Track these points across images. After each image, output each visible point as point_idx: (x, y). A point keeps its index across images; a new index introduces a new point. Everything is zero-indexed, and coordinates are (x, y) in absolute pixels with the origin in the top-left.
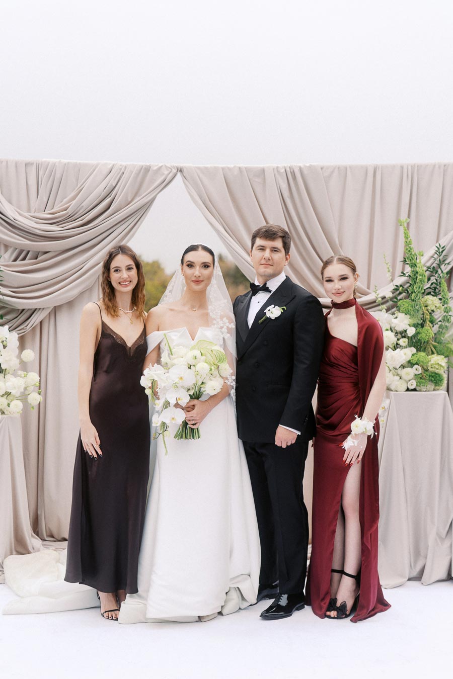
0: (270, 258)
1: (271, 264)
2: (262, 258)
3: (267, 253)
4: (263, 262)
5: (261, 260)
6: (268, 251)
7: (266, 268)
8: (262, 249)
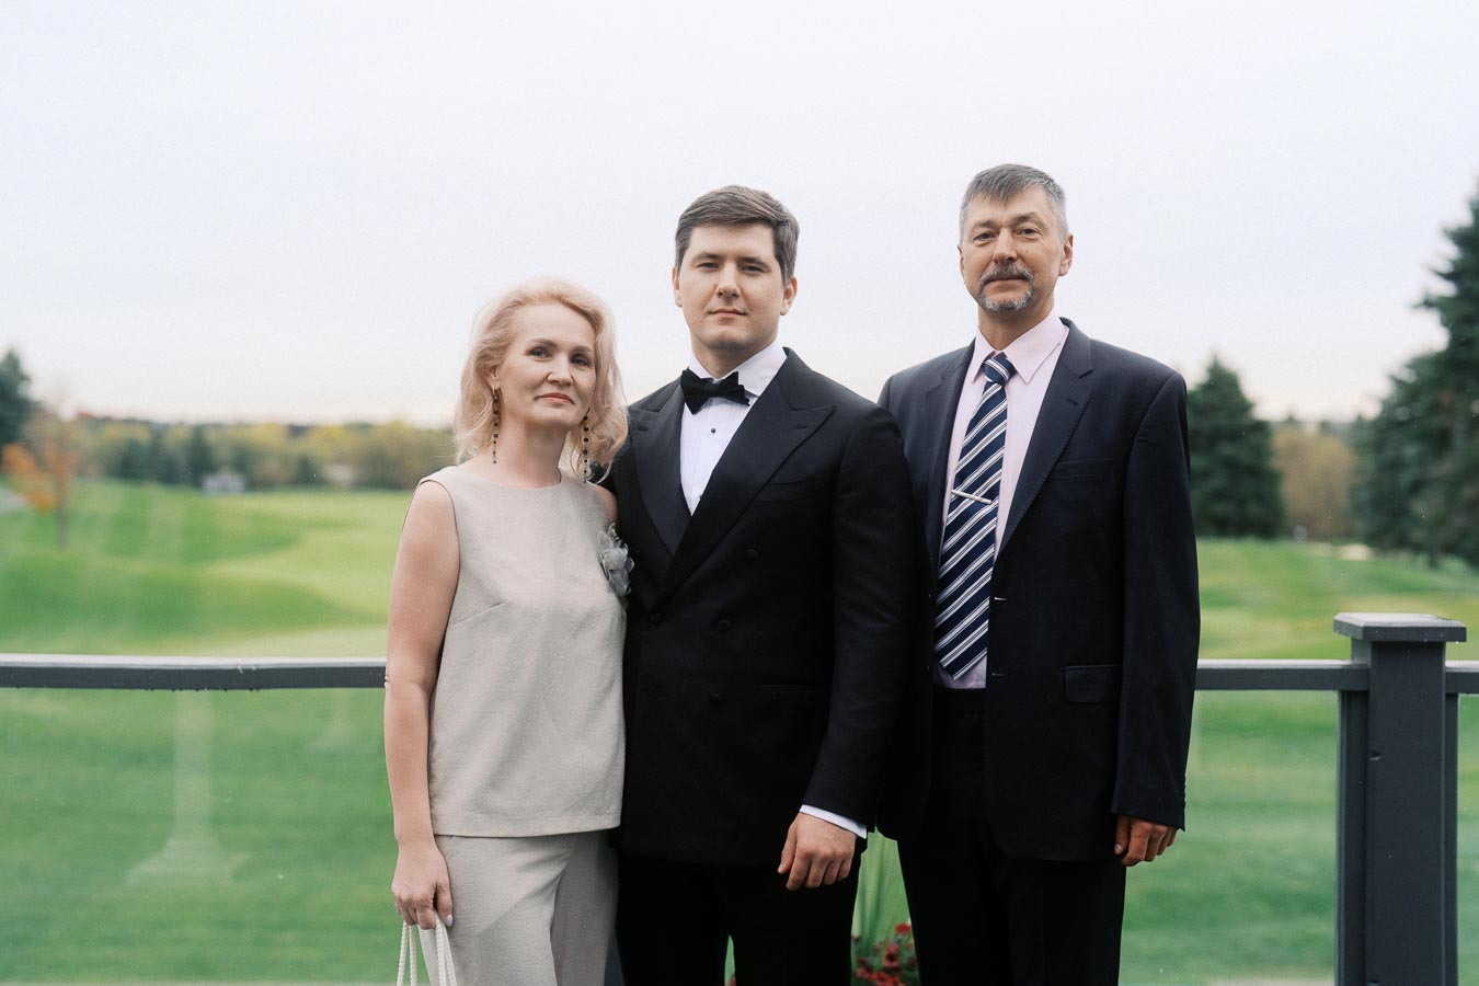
0: (739, 292)
1: (739, 310)
2: (712, 293)
3: (728, 277)
4: (716, 303)
5: (708, 299)
6: (730, 269)
7: (725, 321)
8: (712, 262)
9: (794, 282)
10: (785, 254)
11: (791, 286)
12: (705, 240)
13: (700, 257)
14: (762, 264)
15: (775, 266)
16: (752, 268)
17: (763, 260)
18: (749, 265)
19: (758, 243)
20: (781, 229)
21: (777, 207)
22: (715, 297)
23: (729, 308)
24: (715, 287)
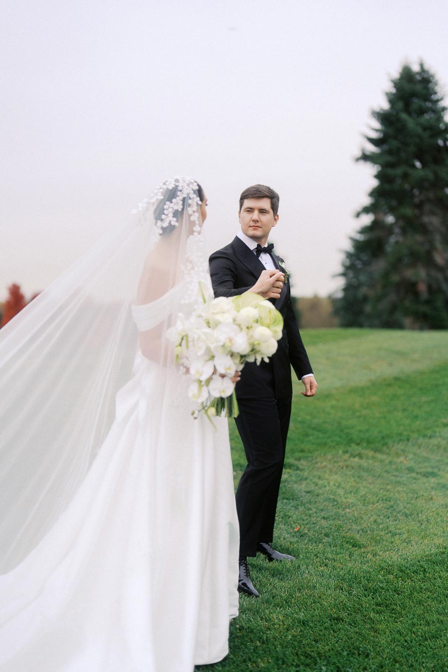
0: (259, 220)
1: (259, 226)
2: (250, 221)
3: (256, 215)
4: (252, 224)
7: (255, 229)
8: (250, 210)
9: (278, 216)
10: (275, 207)
11: (276, 217)
12: (248, 203)
13: (247, 208)
14: (267, 211)
15: (271, 211)
16: (263, 212)
17: (267, 209)
18: (262, 211)
19: (266, 204)
20: (273, 199)
22: (252, 222)
23: (256, 225)
24: (252, 218)
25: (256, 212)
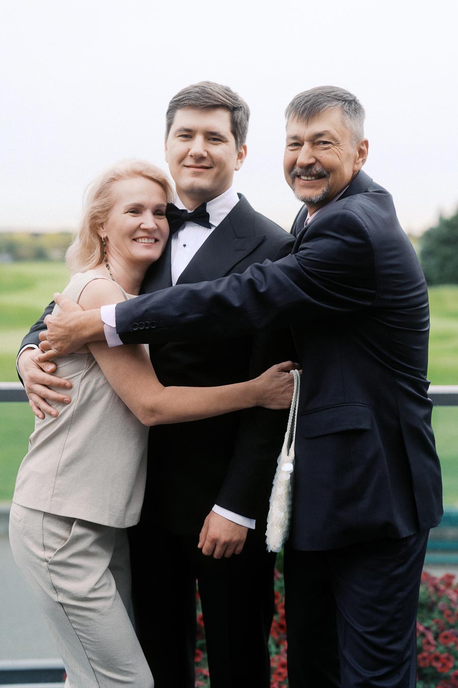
9: (245, 148)
10: (238, 130)
11: (243, 151)
12: (184, 119)
13: (180, 130)
14: (222, 137)
15: (231, 138)
16: (215, 139)
17: (222, 134)
18: (213, 137)
19: (220, 122)
20: (236, 113)
21: (235, 98)
22: (189, 157)
23: (200, 165)
24: (189, 150)
25: (199, 139)
